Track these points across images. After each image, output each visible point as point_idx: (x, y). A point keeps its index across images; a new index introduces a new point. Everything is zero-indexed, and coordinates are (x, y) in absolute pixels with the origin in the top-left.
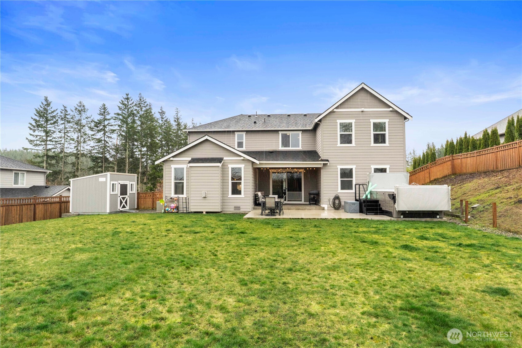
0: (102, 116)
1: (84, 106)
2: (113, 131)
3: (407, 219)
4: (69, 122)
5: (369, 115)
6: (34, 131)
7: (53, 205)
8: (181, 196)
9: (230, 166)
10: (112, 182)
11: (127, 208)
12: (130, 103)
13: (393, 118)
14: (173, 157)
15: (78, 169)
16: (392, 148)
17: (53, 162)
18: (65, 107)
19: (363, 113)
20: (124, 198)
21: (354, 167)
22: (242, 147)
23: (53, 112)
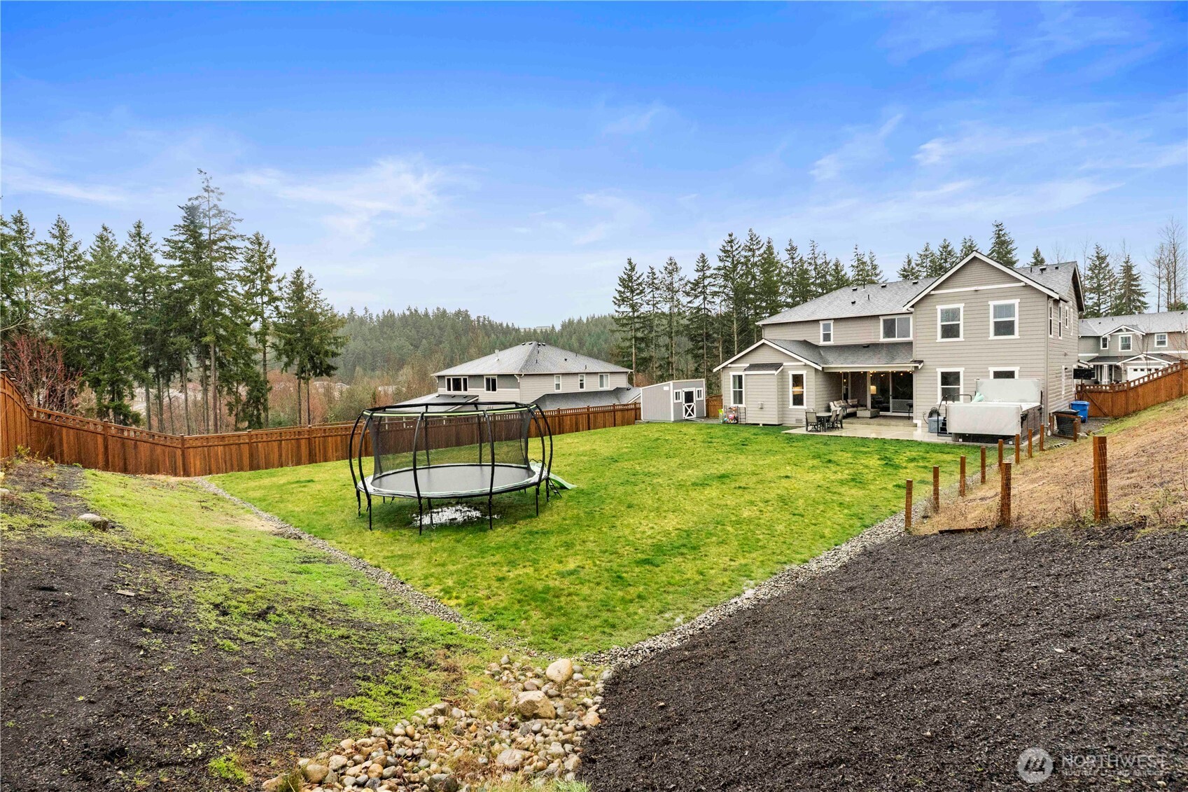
0: (700, 273)
1: (675, 264)
2: (715, 294)
3: (967, 443)
4: (657, 289)
5: (986, 296)
6: (619, 306)
7: (629, 412)
8: (740, 406)
9: (791, 373)
10: (675, 391)
11: (694, 416)
12: (734, 248)
13: (1025, 296)
14: (731, 363)
15: (672, 353)
16: (1025, 341)
17: (643, 345)
18: (652, 269)
19: (978, 293)
20: (689, 406)
21: (961, 370)
22: (830, 340)
23: (638, 278)
